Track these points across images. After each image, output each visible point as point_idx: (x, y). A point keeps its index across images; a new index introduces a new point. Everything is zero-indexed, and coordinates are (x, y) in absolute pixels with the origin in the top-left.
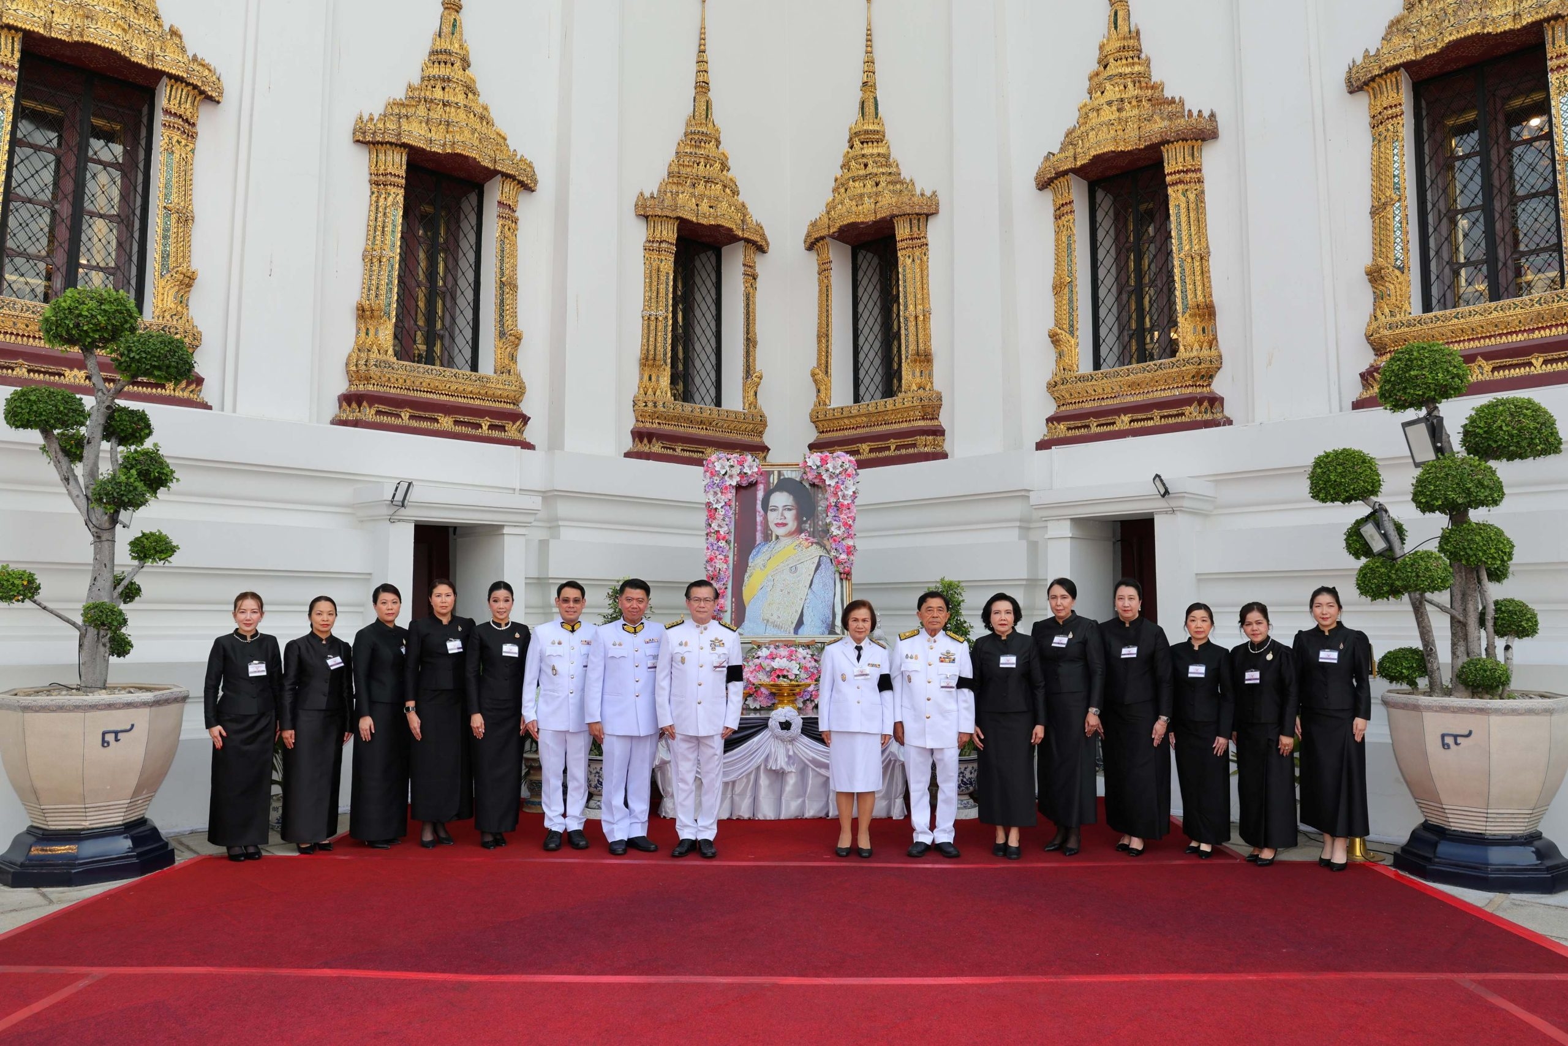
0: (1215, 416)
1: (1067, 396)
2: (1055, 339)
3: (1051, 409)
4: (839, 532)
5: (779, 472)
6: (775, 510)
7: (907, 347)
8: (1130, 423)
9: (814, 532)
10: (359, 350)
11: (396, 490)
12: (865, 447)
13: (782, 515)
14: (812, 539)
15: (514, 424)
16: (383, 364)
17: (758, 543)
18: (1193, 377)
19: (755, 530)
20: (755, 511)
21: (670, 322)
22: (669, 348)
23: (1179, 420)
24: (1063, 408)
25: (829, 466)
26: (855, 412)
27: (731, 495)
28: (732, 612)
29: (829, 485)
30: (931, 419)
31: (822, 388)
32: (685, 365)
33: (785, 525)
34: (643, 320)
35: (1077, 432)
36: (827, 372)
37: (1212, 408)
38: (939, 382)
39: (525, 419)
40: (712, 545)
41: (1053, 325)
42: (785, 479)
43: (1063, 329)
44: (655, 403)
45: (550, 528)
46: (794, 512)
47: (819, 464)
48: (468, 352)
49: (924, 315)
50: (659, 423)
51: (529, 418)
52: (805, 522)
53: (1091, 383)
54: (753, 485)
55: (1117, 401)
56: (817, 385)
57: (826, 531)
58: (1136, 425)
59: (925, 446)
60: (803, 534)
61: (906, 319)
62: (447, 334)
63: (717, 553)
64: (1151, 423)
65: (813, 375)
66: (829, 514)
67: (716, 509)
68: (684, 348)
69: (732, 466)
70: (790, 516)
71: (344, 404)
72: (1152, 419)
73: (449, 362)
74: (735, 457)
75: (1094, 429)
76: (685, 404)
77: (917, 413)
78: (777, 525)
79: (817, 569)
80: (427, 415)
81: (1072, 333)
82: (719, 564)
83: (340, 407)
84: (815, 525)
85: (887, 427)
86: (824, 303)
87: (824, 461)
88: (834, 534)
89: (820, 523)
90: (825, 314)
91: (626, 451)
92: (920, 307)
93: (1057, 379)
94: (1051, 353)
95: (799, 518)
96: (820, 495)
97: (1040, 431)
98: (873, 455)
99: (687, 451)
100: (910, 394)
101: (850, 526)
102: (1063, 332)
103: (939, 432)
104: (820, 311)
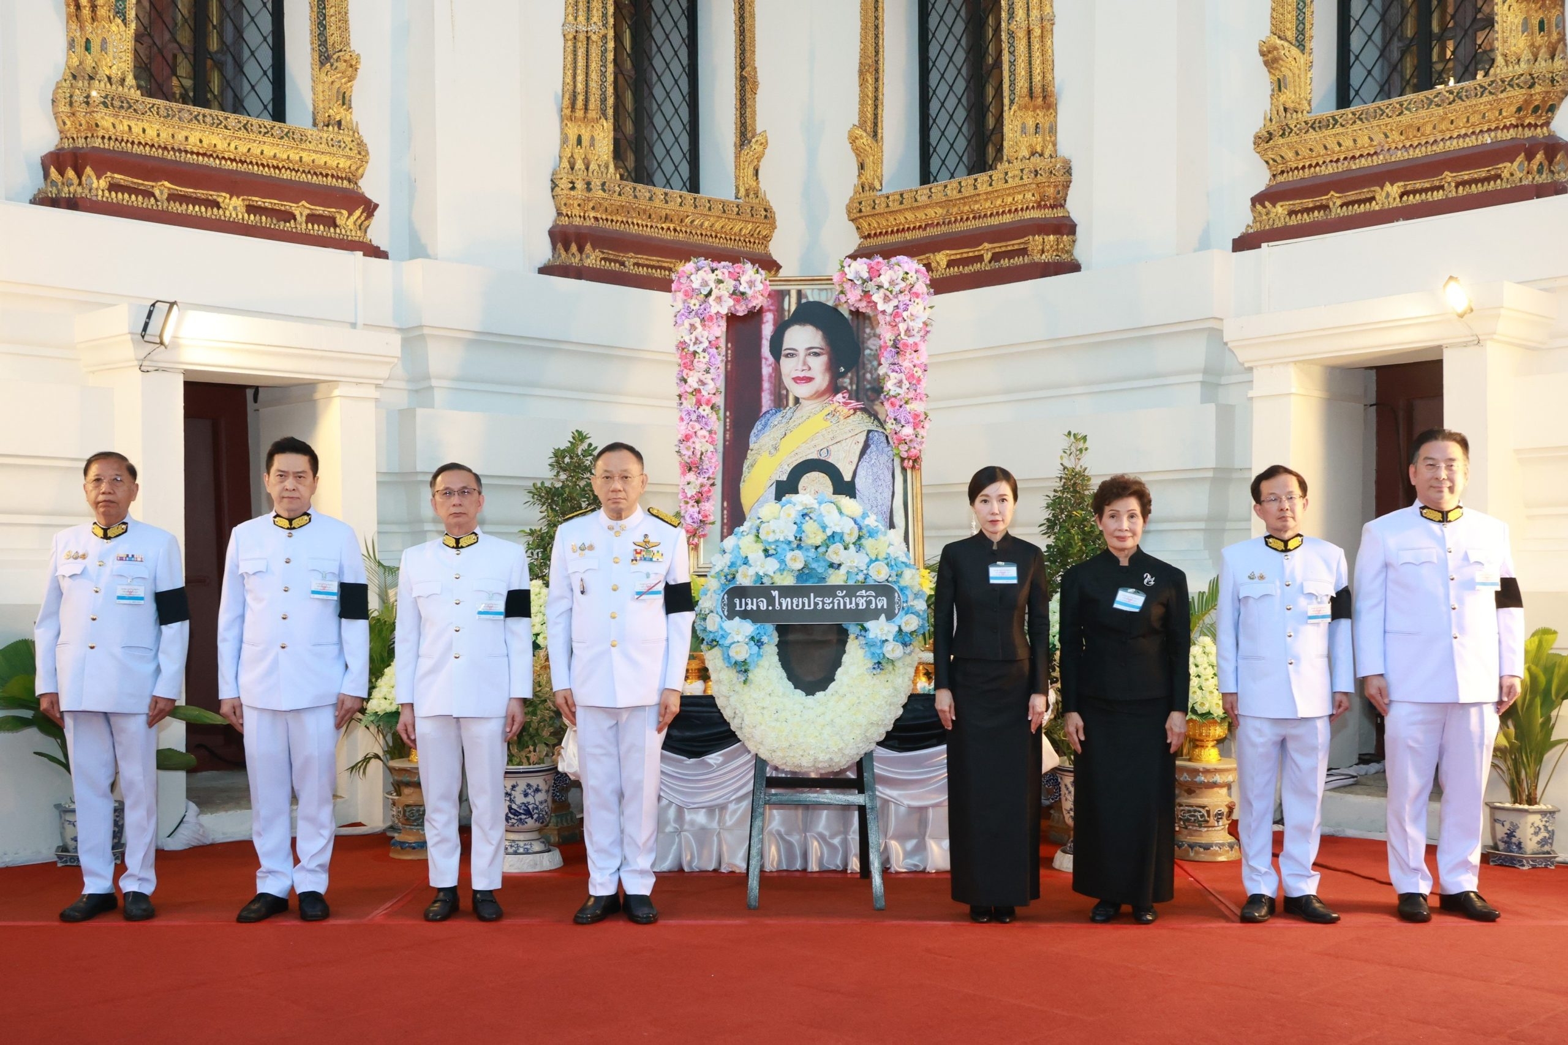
0: (1556, 176)
1: (1290, 155)
2: (1270, 58)
3: (1260, 180)
4: (899, 390)
5: (799, 292)
6: (792, 355)
7: (1012, 83)
8: (1401, 197)
9: (857, 389)
10: (74, 77)
11: (149, 316)
12: (941, 258)
13: (805, 363)
14: (854, 403)
15: (350, 214)
16: (117, 103)
17: (764, 410)
18: (1519, 110)
19: (760, 389)
20: (758, 357)
21: (611, 45)
22: (610, 90)
23: (1491, 186)
24: (1281, 179)
25: (884, 279)
26: (923, 199)
27: (719, 329)
28: (723, 524)
29: (884, 312)
30: (1052, 207)
31: (869, 161)
32: (638, 123)
33: (809, 380)
34: (566, 40)
35: (1306, 218)
36: (875, 134)
37: (1551, 162)
38: (1067, 145)
39: (370, 208)
40: (689, 414)
41: (1268, 33)
42: (809, 303)
43: (1286, 40)
44: (588, 184)
45: (417, 391)
46: (823, 359)
47: (865, 275)
48: (266, 90)
49: (1042, 28)
50: (596, 219)
51: (376, 206)
52: (843, 375)
53: (1334, 131)
54: (755, 316)
55: (1379, 160)
56: (858, 155)
57: (877, 389)
58: (1412, 200)
59: (1043, 252)
60: (840, 396)
61: (1011, 35)
62: (229, 59)
63: (697, 426)
64: (1438, 195)
65: (853, 140)
66: (883, 360)
67: (695, 353)
68: (634, 94)
69: (720, 282)
70: (818, 366)
71: (53, 170)
72: (1442, 187)
73: (234, 105)
74: (724, 268)
75: (1337, 212)
76: (640, 186)
77: (1029, 196)
78: (797, 380)
79: (863, 453)
80: (201, 193)
81: (1301, 45)
82: (701, 444)
83: (46, 175)
84: (859, 380)
85: (978, 223)
86: (871, 13)
87: (874, 273)
88: (892, 393)
89: (868, 376)
90: (871, 33)
91: (541, 265)
92: (1035, 13)
93: (1273, 127)
94: (1264, 80)
95: (833, 369)
96: (868, 330)
97: (1242, 220)
98: (954, 271)
99: (643, 266)
100: (1018, 165)
101: (919, 380)
102: (1286, 44)
103: (1067, 228)
104: (864, 28)
